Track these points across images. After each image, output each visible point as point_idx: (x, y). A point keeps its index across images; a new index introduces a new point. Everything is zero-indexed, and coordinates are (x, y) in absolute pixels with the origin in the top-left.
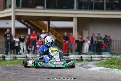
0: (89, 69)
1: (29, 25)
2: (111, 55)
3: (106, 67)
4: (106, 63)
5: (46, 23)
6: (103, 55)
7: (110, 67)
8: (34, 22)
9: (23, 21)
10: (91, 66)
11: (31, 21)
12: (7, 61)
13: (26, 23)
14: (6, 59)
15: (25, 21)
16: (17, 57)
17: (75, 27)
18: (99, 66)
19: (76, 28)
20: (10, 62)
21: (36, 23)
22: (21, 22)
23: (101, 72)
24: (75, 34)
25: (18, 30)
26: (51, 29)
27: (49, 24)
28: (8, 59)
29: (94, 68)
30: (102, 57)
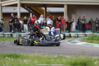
0: (76, 44)
1: (31, 11)
2: (92, 33)
3: (88, 42)
4: (88, 39)
5: (44, 8)
6: (86, 33)
7: (91, 42)
8: (35, 8)
9: (26, 7)
10: (77, 41)
11: (32, 8)
13: (29, 9)
14: (13, 36)
15: (28, 7)
16: (21, 34)
17: (66, 12)
18: (83, 42)
19: (66, 13)
20: (16, 38)
21: (36, 9)
22: (25, 8)
23: (84, 46)
24: (66, 17)
25: (22, 14)
26: (47, 13)
27: (46, 9)
28: (15, 36)
29: (79, 43)
30: (86, 35)
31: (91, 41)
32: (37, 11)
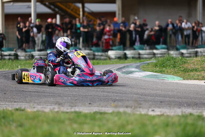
0: (130, 75)
1: (57, 10)
3: (156, 72)
4: (156, 65)
5: (80, 5)
7: (161, 72)
8: (64, 5)
9: (47, 3)
10: (133, 69)
11: (59, 4)
12: (20, 60)
13: (52, 7)
14: (19, 58)
15: (51, 4)
16: (34, 55)
17: (119, 11)
18: (145, 71)
19: (120, 13)
20: (24, 62)
21: (66, 7)
22: (45, 5)
23: (147, 79)
25: (39, 16)
26: (86, 14)
27: (83, 7)
28: (23, 58)
29: (137, 73)
30: (154, 54)
31: (160, 70)
32: (67, 10)
